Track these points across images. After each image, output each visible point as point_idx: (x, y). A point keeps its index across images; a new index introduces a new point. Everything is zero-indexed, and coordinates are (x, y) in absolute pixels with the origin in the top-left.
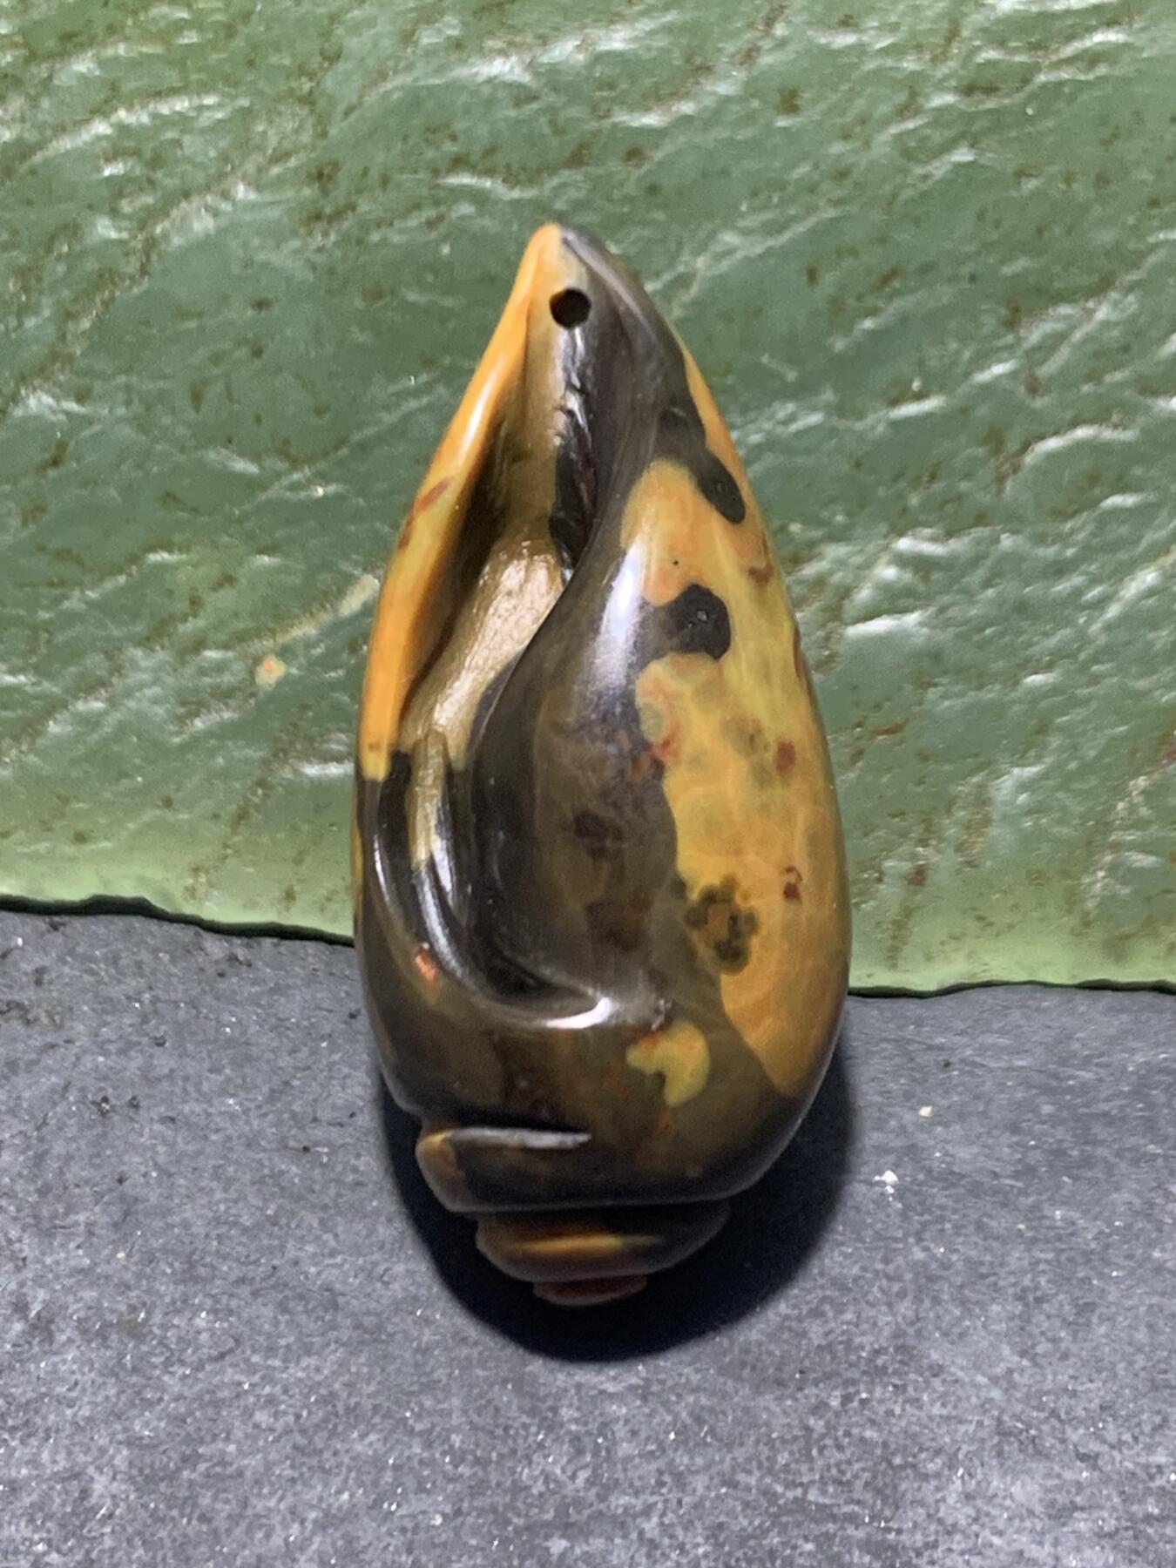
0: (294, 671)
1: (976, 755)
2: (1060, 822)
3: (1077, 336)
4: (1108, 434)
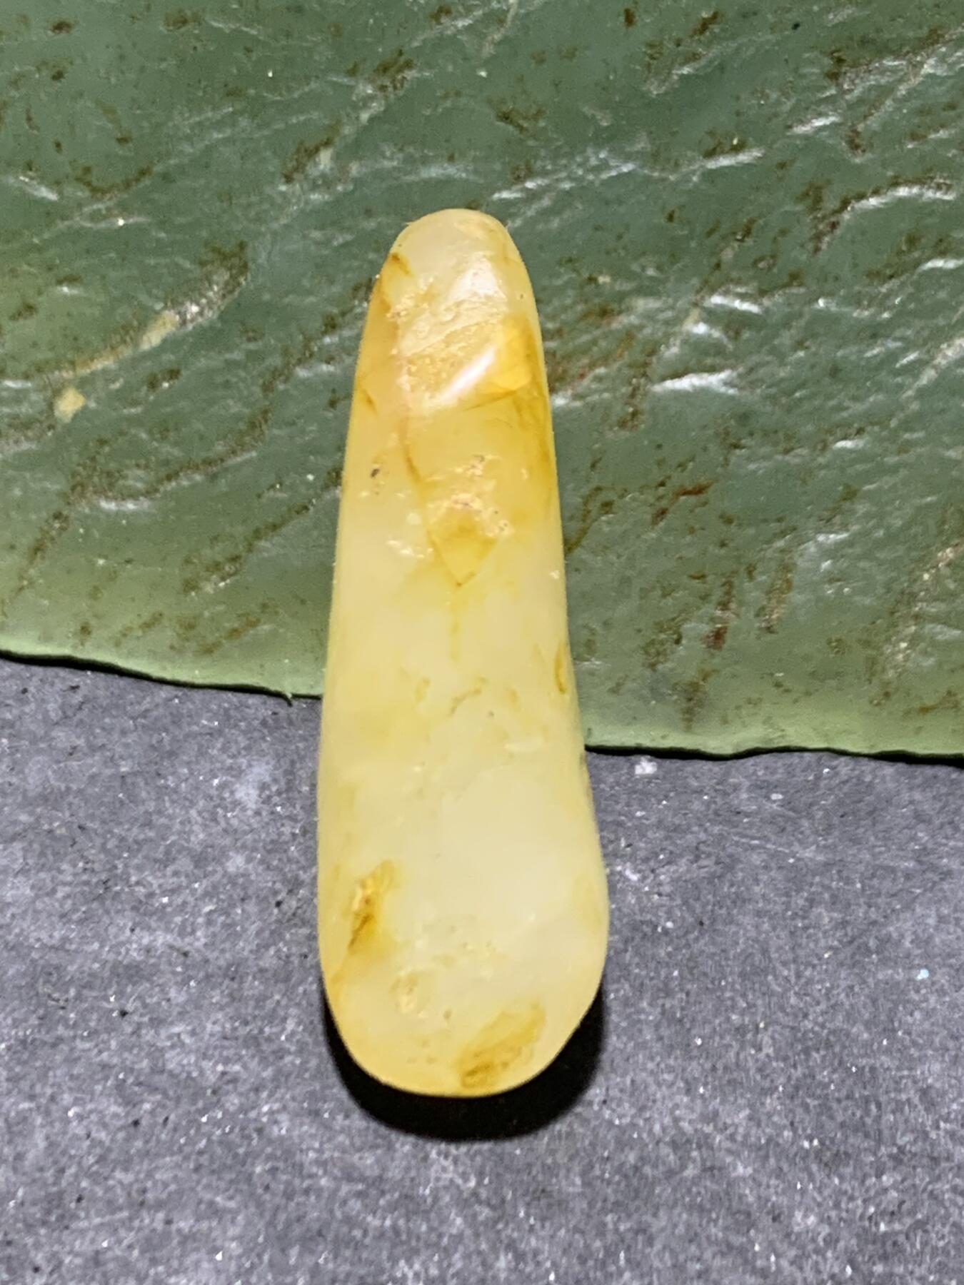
0: (92, 405)
1: (779, 520)
2: (863, 592)
3: (902, 90)
4: (930, 194)
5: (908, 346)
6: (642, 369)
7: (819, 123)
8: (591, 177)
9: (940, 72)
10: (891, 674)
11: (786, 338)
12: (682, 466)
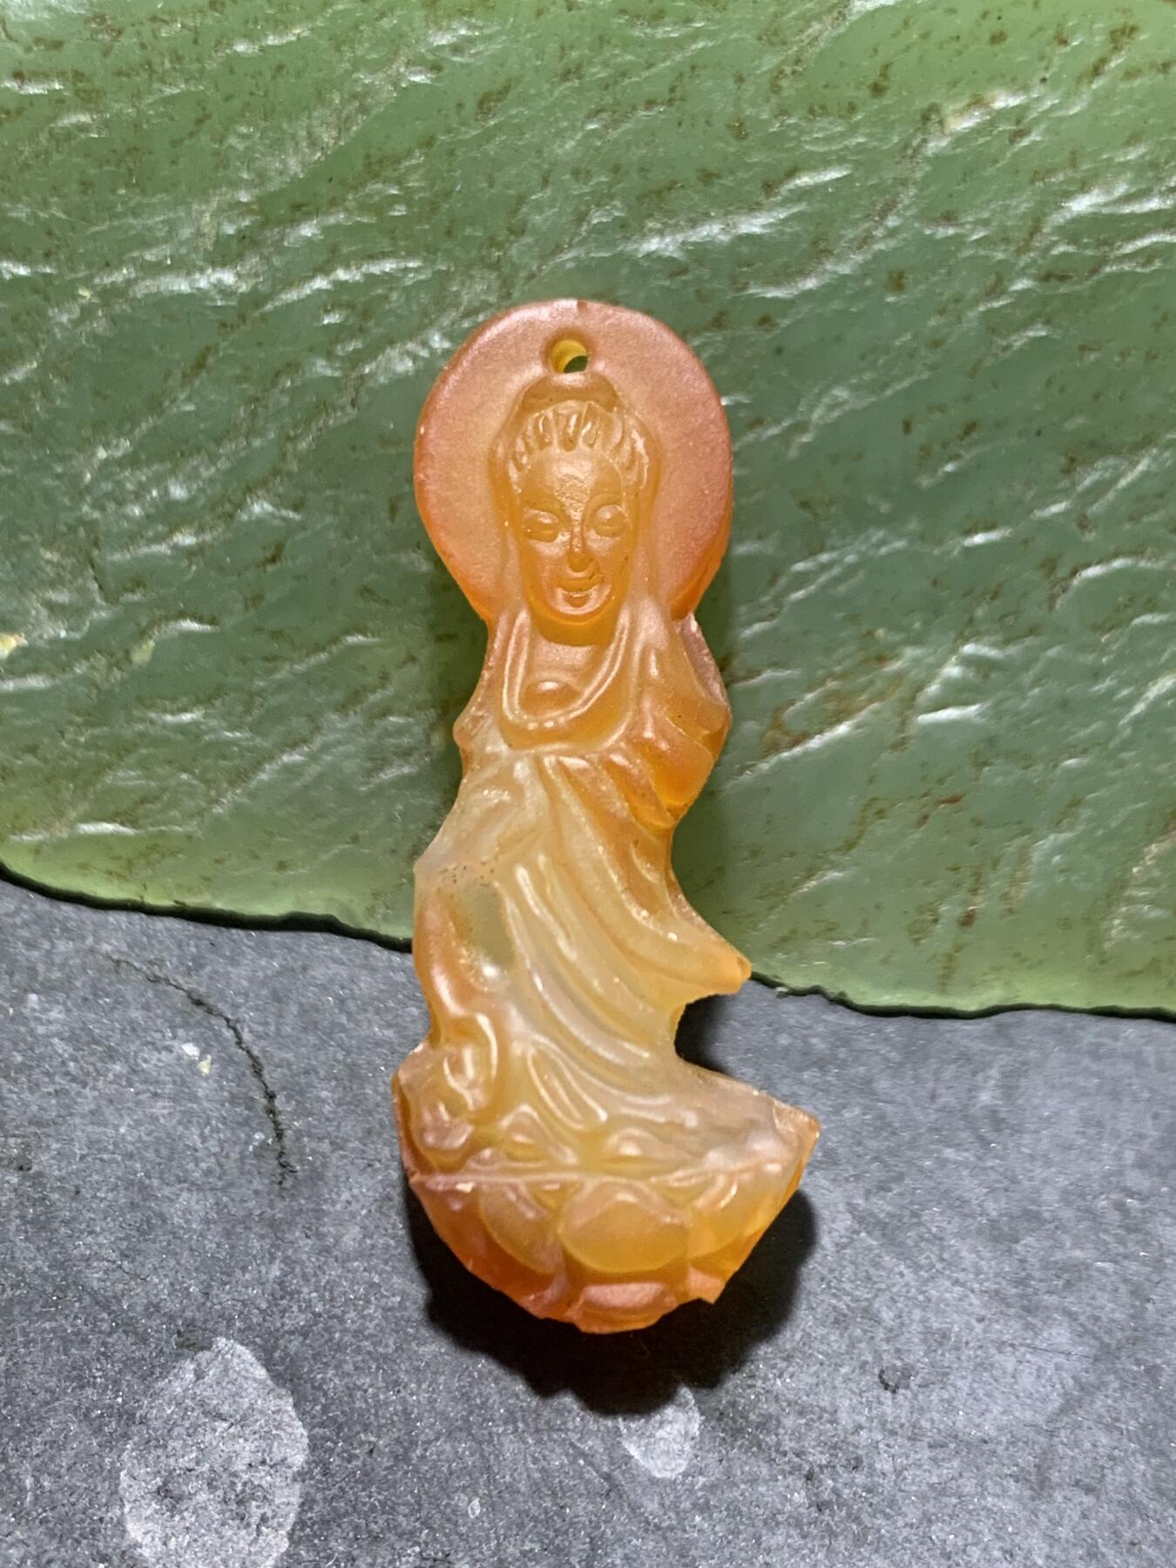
5: (1125, 683)
6: (909, 705)
7: (1056, 508)
8: (871, 553)
9: (1154, 468)
10: (1107, 945)
11: (1027, 678)
12: (941, 781)
